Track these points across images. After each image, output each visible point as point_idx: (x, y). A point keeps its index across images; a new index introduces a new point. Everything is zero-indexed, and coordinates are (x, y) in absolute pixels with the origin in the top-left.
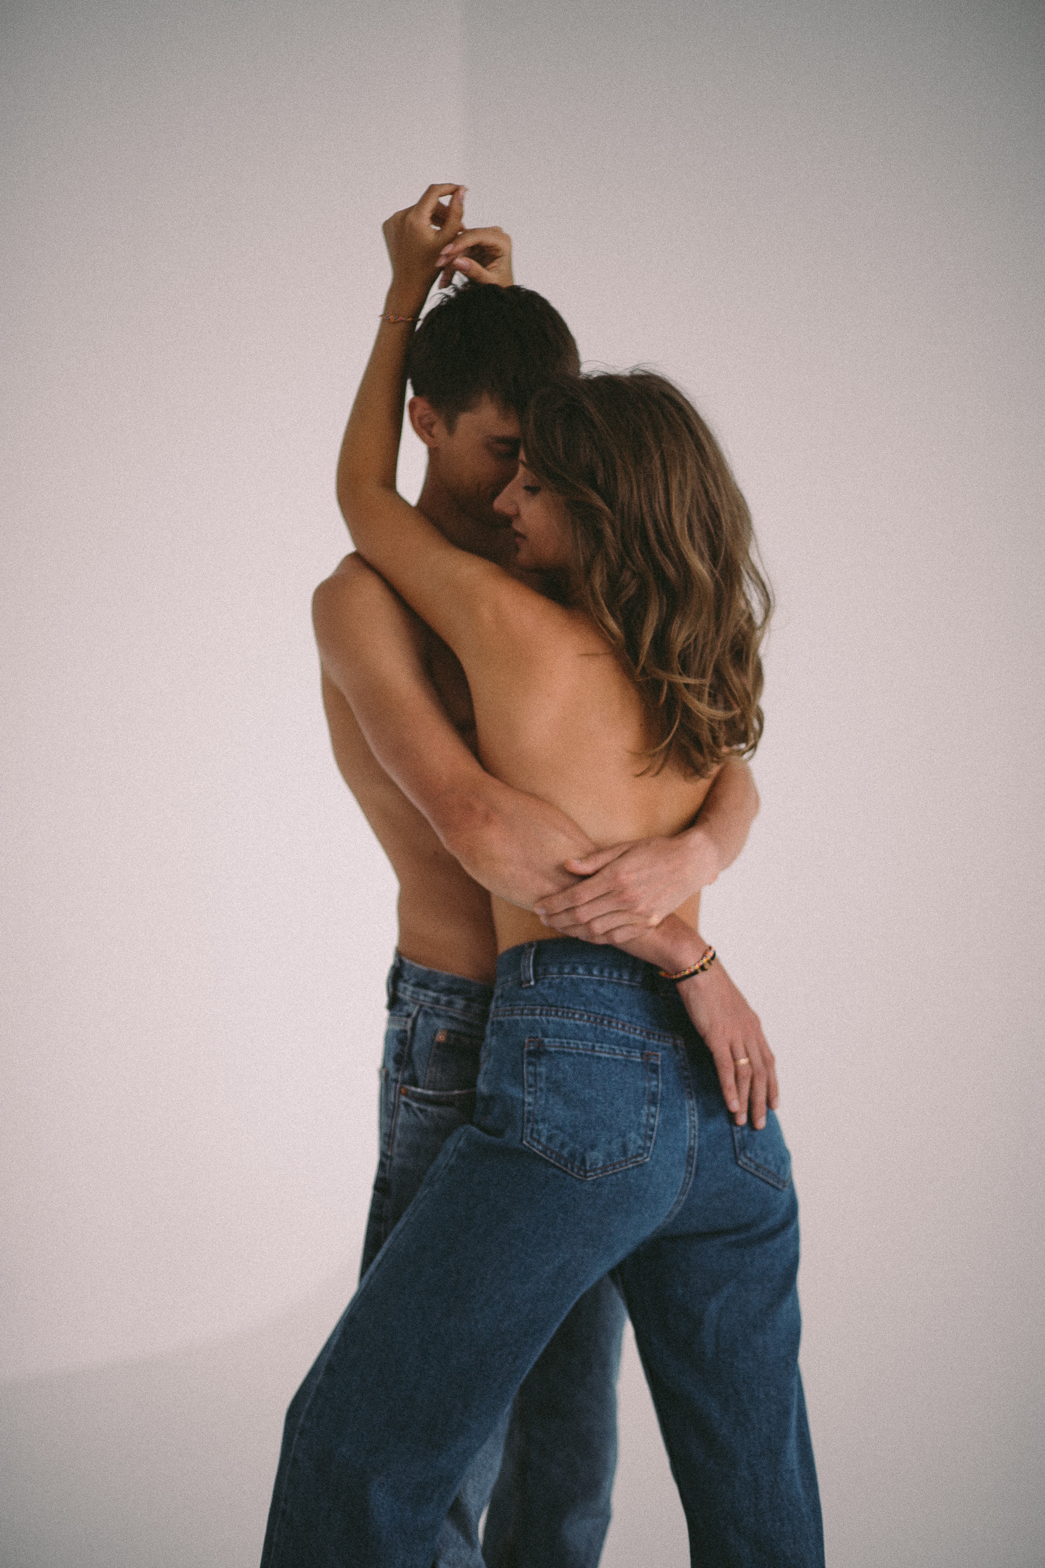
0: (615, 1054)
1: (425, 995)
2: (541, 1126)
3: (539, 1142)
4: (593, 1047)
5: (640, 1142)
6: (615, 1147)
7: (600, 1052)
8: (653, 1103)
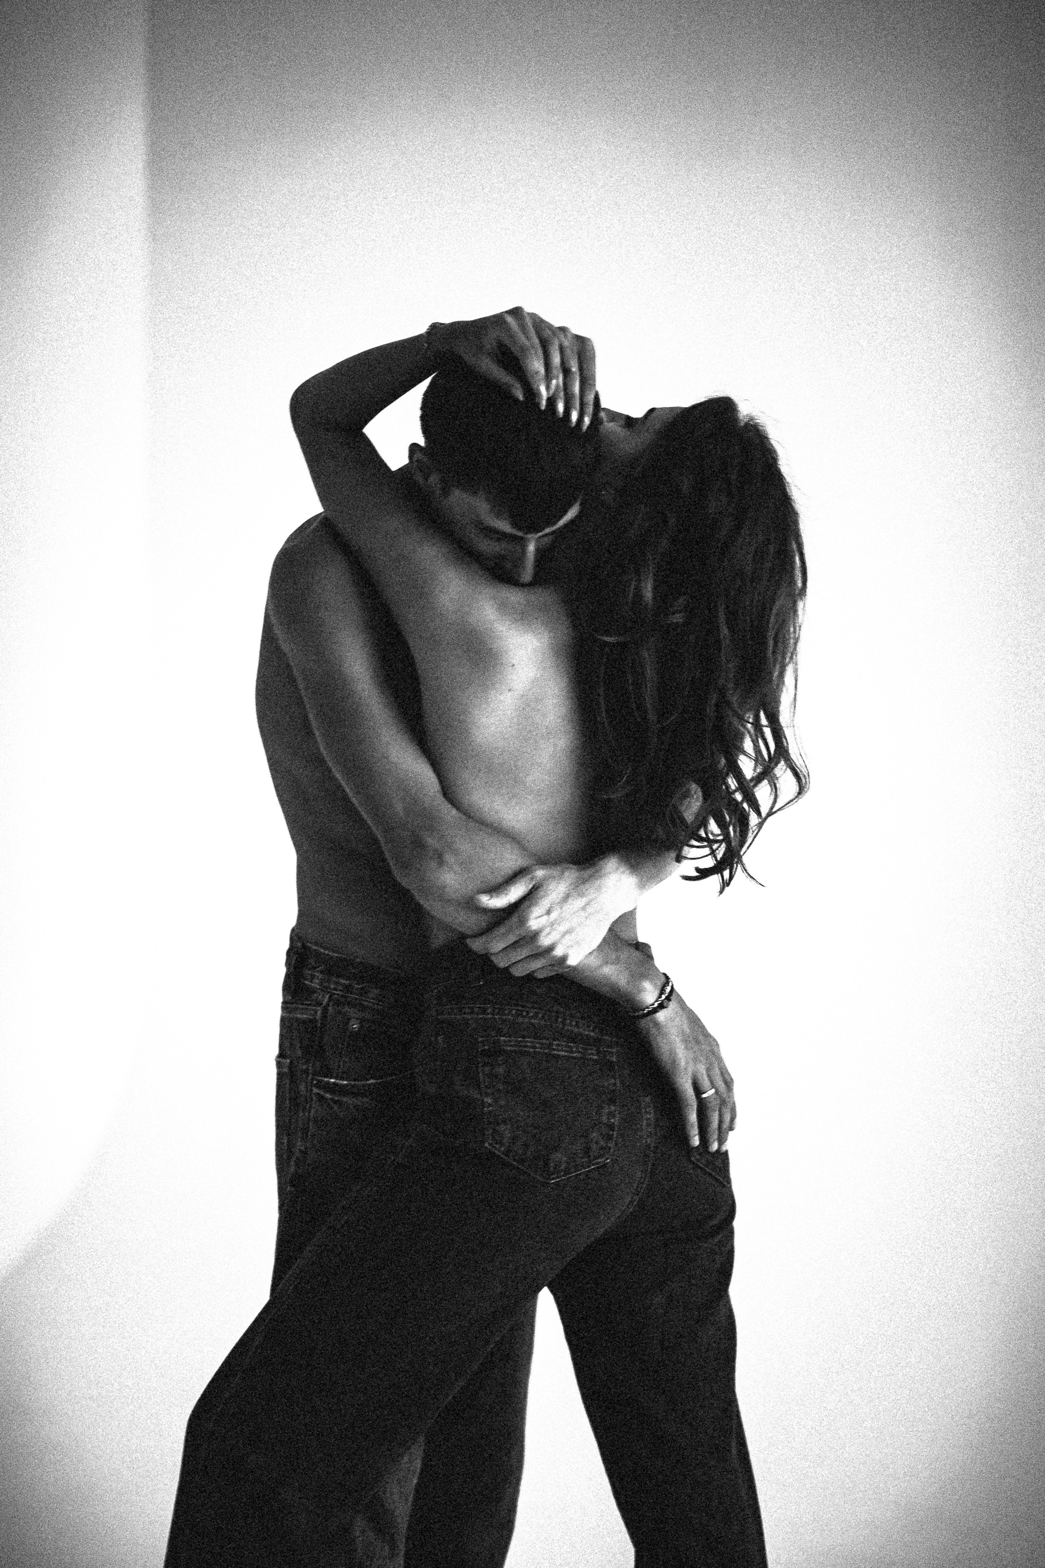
0: (572, 1052)
1: (337, 983)
2: (502, 1127)
3: (501, 1144)
4: (551, 1044)
5: (602, 1143)
6: (578, 1147)
7: (558, 1050)
8: (612, 1101)
